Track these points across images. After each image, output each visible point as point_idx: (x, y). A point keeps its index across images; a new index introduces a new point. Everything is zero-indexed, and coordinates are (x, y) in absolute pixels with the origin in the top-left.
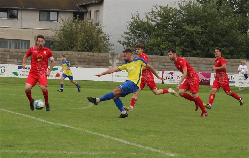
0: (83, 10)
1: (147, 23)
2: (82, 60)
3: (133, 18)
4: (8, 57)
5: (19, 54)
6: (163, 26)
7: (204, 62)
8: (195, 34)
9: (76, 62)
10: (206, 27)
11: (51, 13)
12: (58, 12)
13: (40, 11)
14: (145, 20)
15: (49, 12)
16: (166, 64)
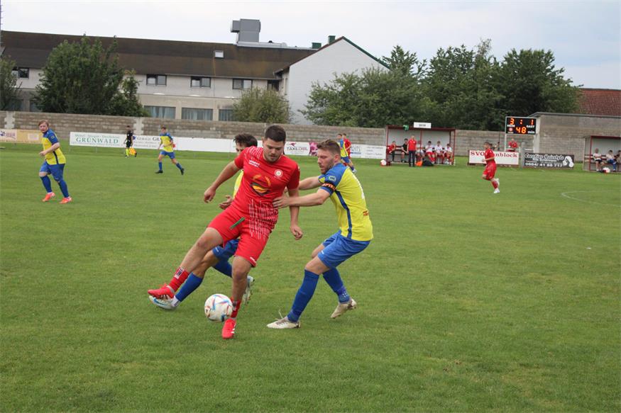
0: (278, 78)
1: (327, 92)
2: (236, 130)
3: (313, 86)
4: (159, 126)
5: (170, 123)
6: (344, 95)
7: (366, 132)
8: (371, 103)
9: (230, 133)
10: (383, 96)
11: (245, 81)
12: (252, 80)
13: (234, 79)
14: (326, 89)
15: (243, 80)
16: (325, 134)
